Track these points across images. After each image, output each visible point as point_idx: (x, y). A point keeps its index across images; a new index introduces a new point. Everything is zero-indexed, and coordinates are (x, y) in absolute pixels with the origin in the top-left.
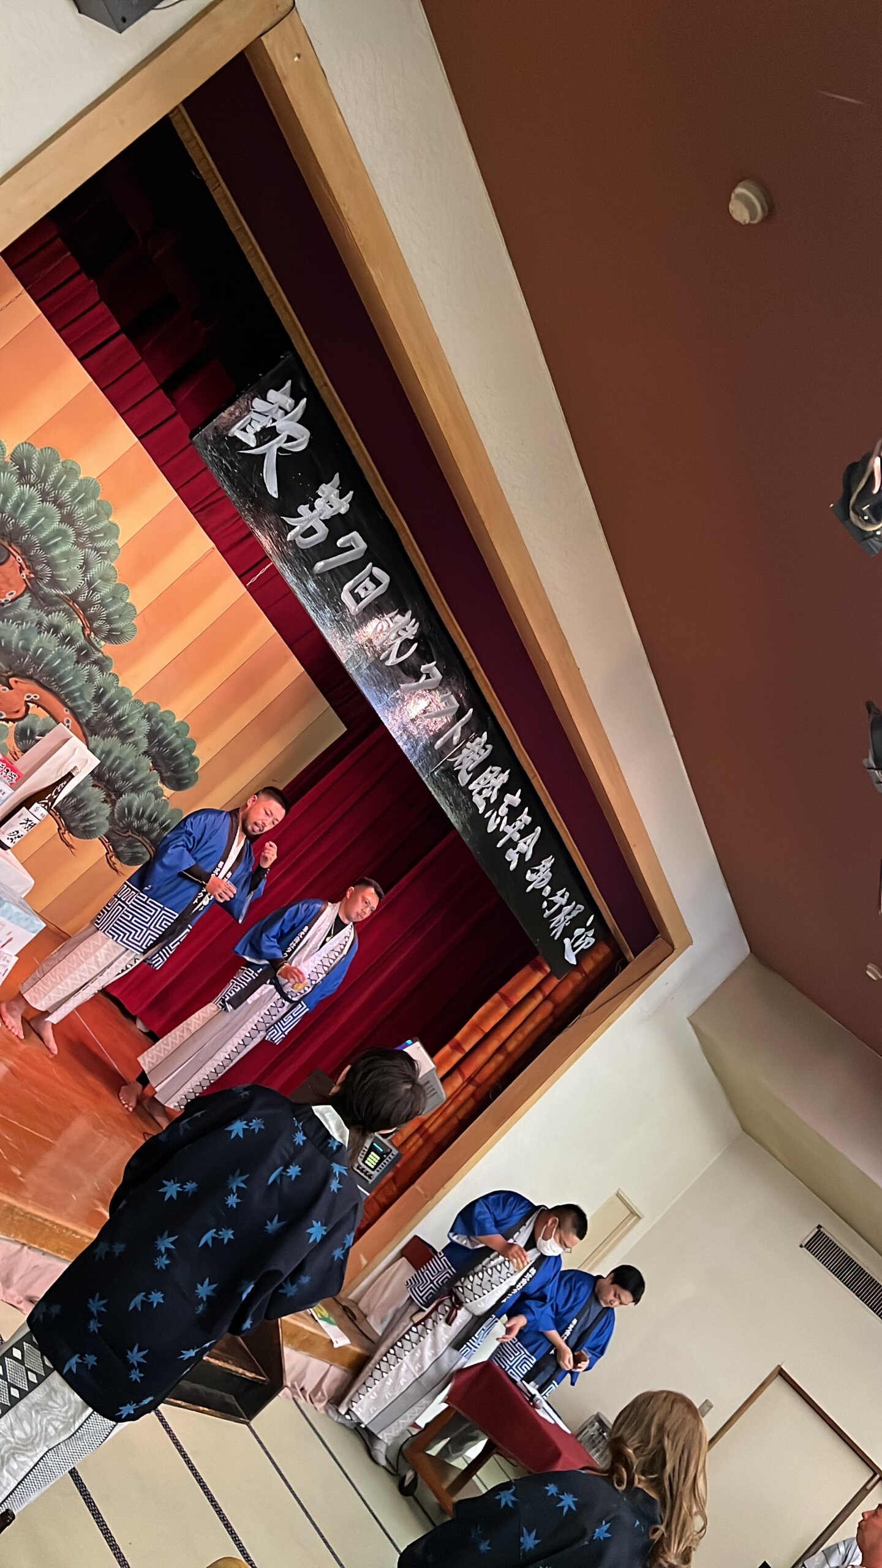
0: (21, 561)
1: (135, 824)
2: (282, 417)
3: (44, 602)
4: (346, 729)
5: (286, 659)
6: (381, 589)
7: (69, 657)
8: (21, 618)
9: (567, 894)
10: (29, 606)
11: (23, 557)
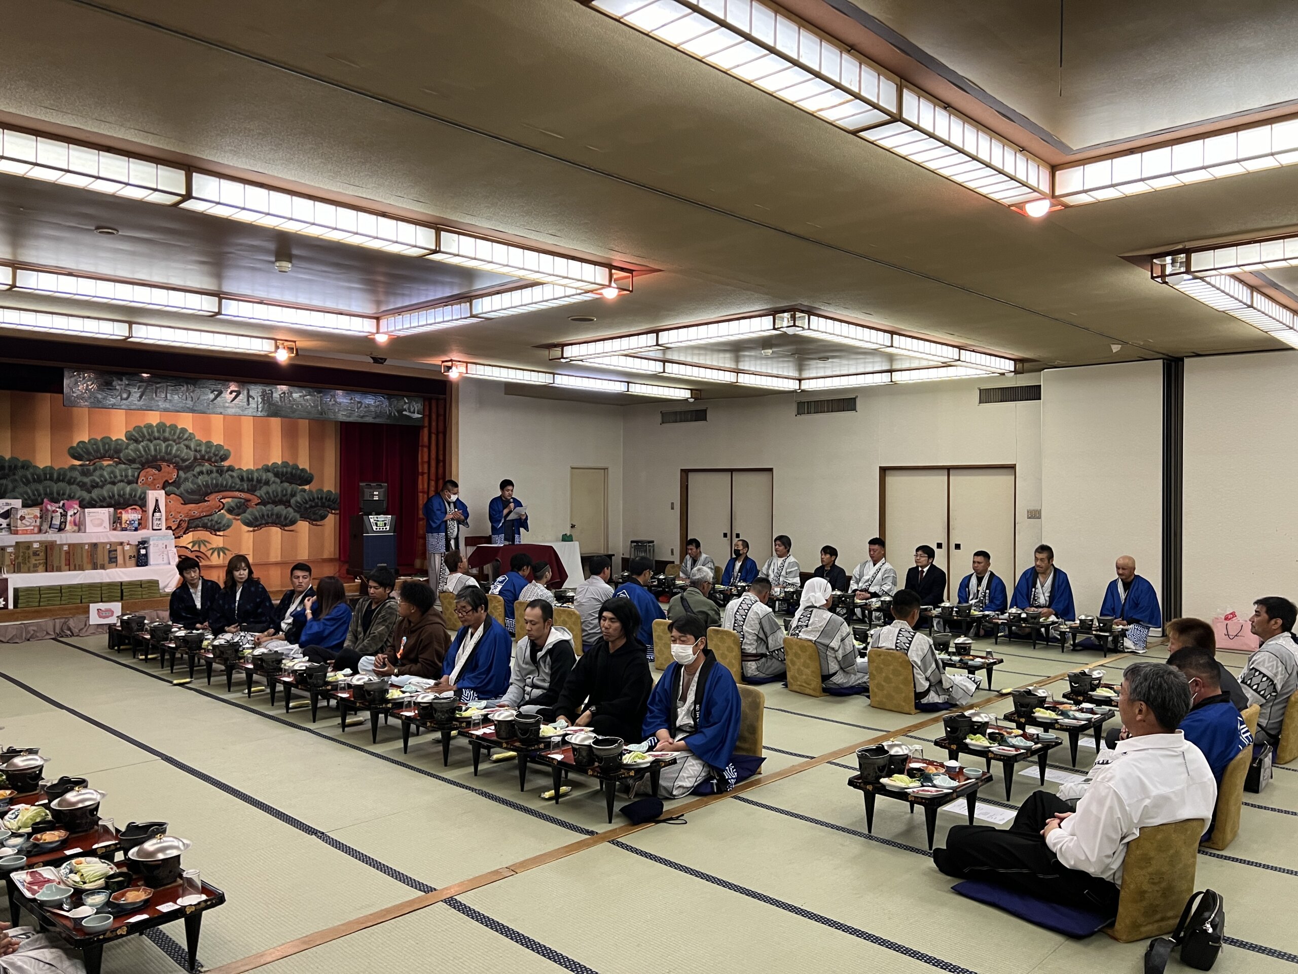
0: (166, 464)
3: (188, 468)
7: (216, 477)
10: (185, 474)
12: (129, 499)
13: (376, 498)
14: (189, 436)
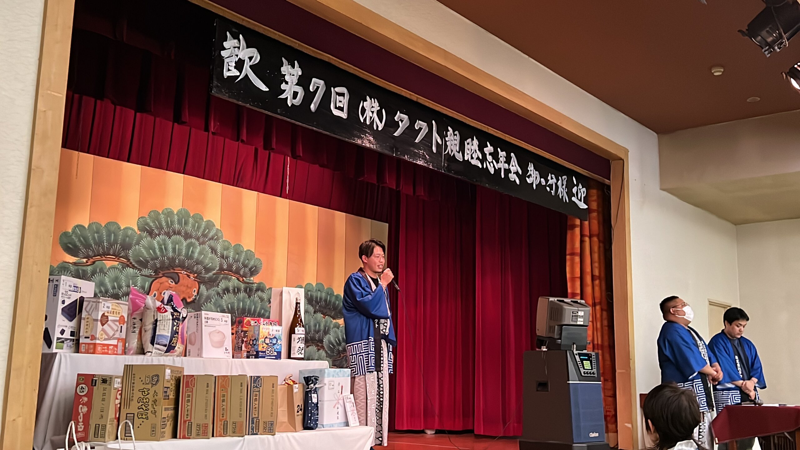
0: (185, 273)
1: (341, 349)
2: (239, 51)
3: (211, 282)
4: (388, 224)
5: (333, 216)
6: (347, 97)
7: (244, 298)
8: (208, 298)
9: (553, 175)
10: (207, 290)
11: (185, 270)
13: (580, 322)
14: (215, 234)
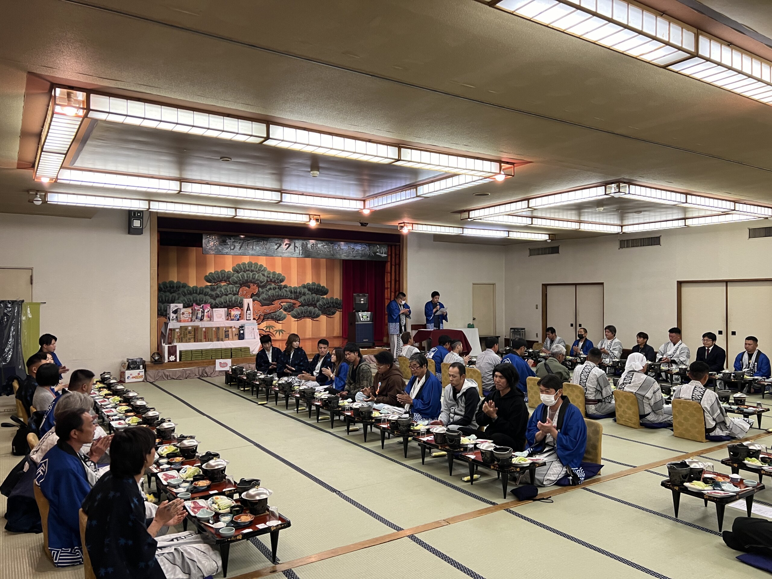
11: (252, 283)
12: (234, 303)
13: (362, 302)
14: (264, 269)
